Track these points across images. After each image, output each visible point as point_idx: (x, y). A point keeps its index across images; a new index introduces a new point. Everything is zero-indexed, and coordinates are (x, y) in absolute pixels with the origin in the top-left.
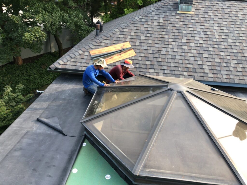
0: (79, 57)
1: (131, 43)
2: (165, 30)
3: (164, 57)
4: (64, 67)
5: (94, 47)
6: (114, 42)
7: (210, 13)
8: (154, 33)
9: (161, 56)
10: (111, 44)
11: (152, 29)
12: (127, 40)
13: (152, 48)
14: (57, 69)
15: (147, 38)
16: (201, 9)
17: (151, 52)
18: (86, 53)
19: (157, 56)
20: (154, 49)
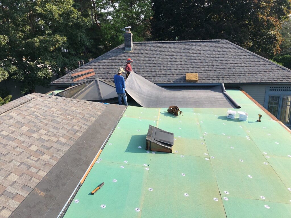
0: (65, 78)
1: (94, 69)
2: (114, 62)
3: (110, 74)
4: (57, 83)
5: (74, 73)
6: (85, 69)
7: (142, 51)
8: (108, 63)
9: (108, 74)
10: (83, 70)
11: (107, 62)
12: (92, 68)
13: (105, 71)
14: (53, 84)
15: (103, 66)
16: (138, 49)
17: (104, 73)
18: (70, 76)
19: (107, 74)
20: (106, 71)
